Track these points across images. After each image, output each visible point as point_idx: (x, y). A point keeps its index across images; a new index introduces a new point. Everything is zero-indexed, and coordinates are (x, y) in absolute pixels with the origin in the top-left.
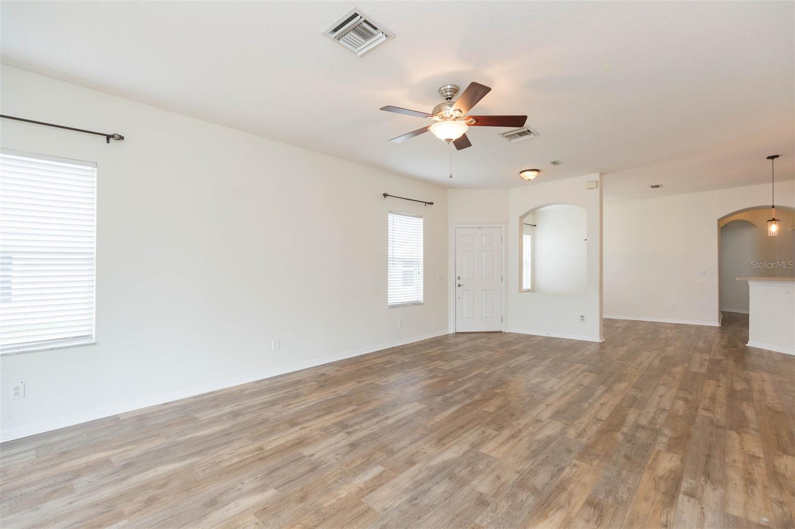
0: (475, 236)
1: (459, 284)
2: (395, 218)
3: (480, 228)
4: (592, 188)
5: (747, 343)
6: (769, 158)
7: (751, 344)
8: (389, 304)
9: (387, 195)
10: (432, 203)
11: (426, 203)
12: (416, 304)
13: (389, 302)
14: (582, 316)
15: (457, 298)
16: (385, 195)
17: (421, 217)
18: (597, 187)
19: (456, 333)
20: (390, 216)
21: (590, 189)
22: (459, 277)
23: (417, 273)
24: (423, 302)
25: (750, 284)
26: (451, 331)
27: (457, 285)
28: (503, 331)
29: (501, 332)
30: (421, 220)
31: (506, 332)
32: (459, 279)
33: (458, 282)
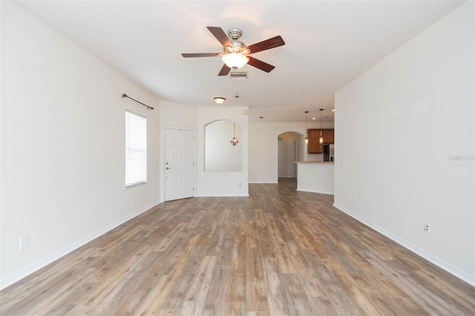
0: (178, 135)
1: (167, 168)
2: (130, 116)
3: (181, 130)
4: (246, 114)
5: (297, 189)
6: (305, 112)
7: (298, 189)
8: (126, 185)
9: (126, 96)
10: (152, 108)
11: (149, 107)
12: (142, 183)
13: (126, 183)
14: (240, 183)
15: (166, 177)
16: (124, 96)
17: (144, 117)
18: (248, 114)
19: (165, 202)
20: (127, 114)
21: (244, 114)
22: (167, 163)
23: (143, 160)
24: (146, 182)
25: (298, 164)
26: (162, 201)
27: (166, 168)
28: (194, 197)
29: (193, 197)
30: (145, 120)
31: (196, 197)
32: (167, 164)
33: (167, 166)
